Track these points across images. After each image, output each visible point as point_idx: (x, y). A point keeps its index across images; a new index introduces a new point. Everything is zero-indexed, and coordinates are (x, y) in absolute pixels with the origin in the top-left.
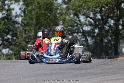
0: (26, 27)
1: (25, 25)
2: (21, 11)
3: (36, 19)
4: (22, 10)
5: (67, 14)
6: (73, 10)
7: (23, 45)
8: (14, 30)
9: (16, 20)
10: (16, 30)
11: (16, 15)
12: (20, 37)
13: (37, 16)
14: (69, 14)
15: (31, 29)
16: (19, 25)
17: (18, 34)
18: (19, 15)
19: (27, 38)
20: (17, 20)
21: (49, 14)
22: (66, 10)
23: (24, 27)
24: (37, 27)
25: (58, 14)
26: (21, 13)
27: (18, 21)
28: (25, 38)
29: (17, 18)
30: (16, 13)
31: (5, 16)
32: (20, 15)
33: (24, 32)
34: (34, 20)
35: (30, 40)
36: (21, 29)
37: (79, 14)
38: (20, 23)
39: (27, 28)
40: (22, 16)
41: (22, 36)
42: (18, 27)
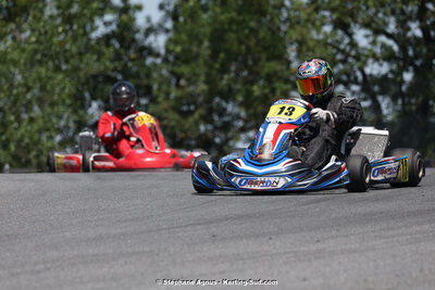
0: (179, 66)
1: (177, 58)
2: (162, 13)
3: (211, 41)
4: (168, 12)
5: (313, 24)
6: (333, 10)
7: (172, 123)
8: (142, 75)
9: (146, 43)
10: (148, 75)
11: (147, 26)
12: (160, 99)
13: (216, 30)
14: (318, 23)
15: (198, 71)
16: (159, 61)
17: (155, 87)
18: (156, 26)
19: (184, 102)
20: (151, 43)
21: (253, 24)
22: (309, 10)
23: (174, 64)
24: (217, 66)
25: (284, 22)
26: (165, 21)
27: (154, 45)
28: (178, 99)
29: (151, 38)
30: (148, 19)
31: (113, 32)
32: (161, 26)
33: (174, 81)
34: (206, 44)
35: (192, 108)
36: (165, 72)
37: (352, 25)
38: (163, 52)
39: (184, 69)
40: (167, 31)
41: (168, 94)
42: (155, 64)
